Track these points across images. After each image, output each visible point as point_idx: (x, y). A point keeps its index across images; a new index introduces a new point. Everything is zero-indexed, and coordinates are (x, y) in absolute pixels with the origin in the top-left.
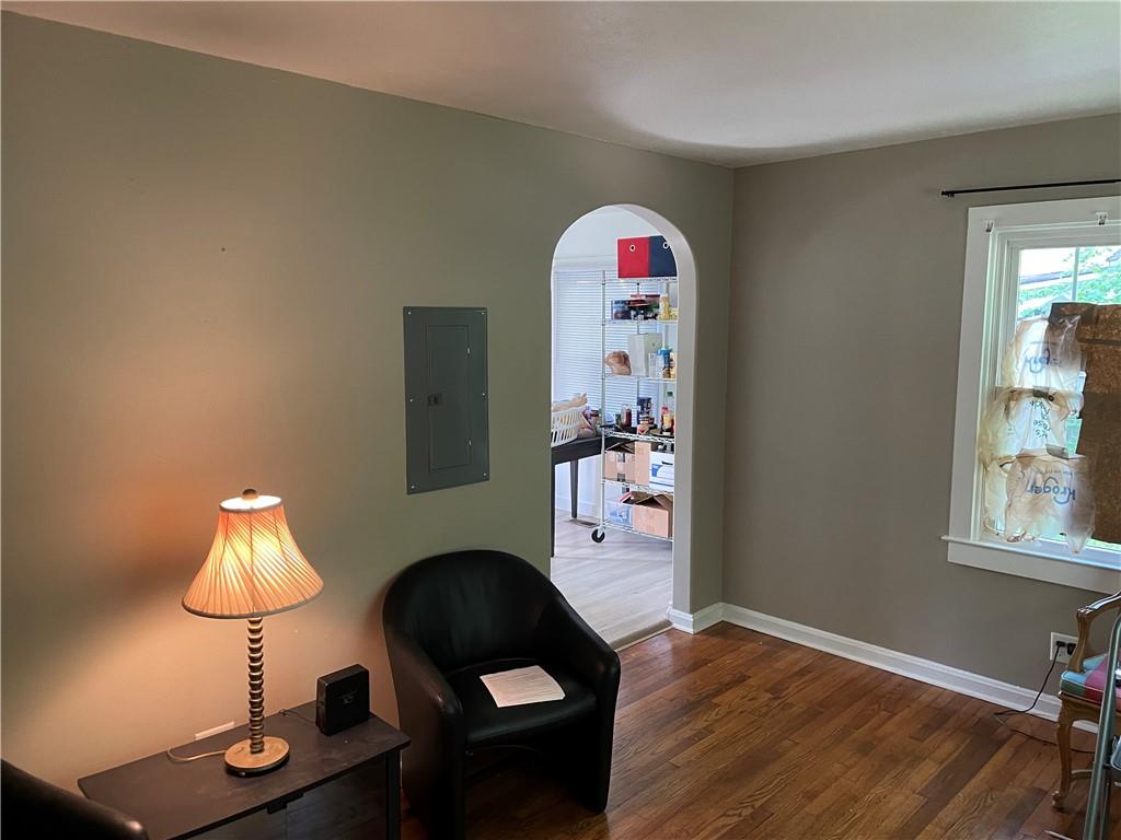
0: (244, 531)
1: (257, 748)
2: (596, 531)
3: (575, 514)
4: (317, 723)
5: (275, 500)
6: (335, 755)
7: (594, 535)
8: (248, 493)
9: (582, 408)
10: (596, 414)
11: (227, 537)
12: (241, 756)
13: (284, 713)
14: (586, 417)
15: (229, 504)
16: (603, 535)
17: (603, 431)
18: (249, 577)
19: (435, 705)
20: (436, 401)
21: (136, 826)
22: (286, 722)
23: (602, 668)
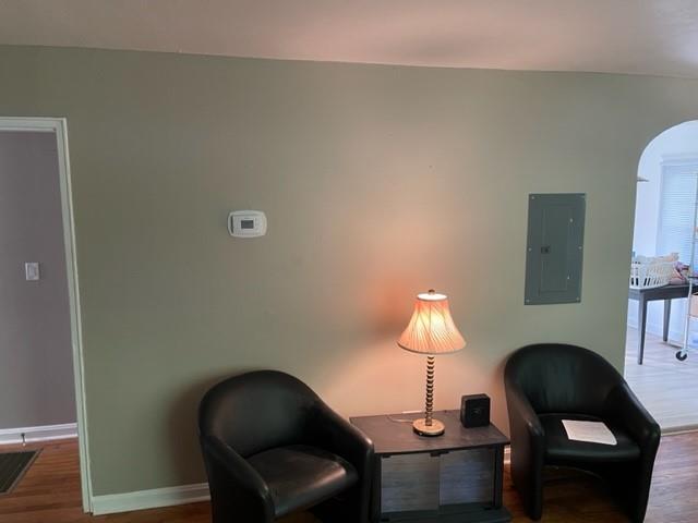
0: (427, 311)
1: (429, 423)
2: (680, 353)
3: (666, 339)
4: (462, 420)
5: (444, 297)
6: (468, 438)
7: (678, 356)
8: (431, 291)
9: (674, 264)
10: (687, 268)
11: (419, 312)
12: (420, 425)
13: (446, 411)
14: (679, 271)
15: (422, 296)
16: (685, 356)
17: (691, 281)
18: (428, 334)
19: (527, 425)
20: (547, 251)
21: (370, 442)
22: (445, 415)
23: (646, 432)
